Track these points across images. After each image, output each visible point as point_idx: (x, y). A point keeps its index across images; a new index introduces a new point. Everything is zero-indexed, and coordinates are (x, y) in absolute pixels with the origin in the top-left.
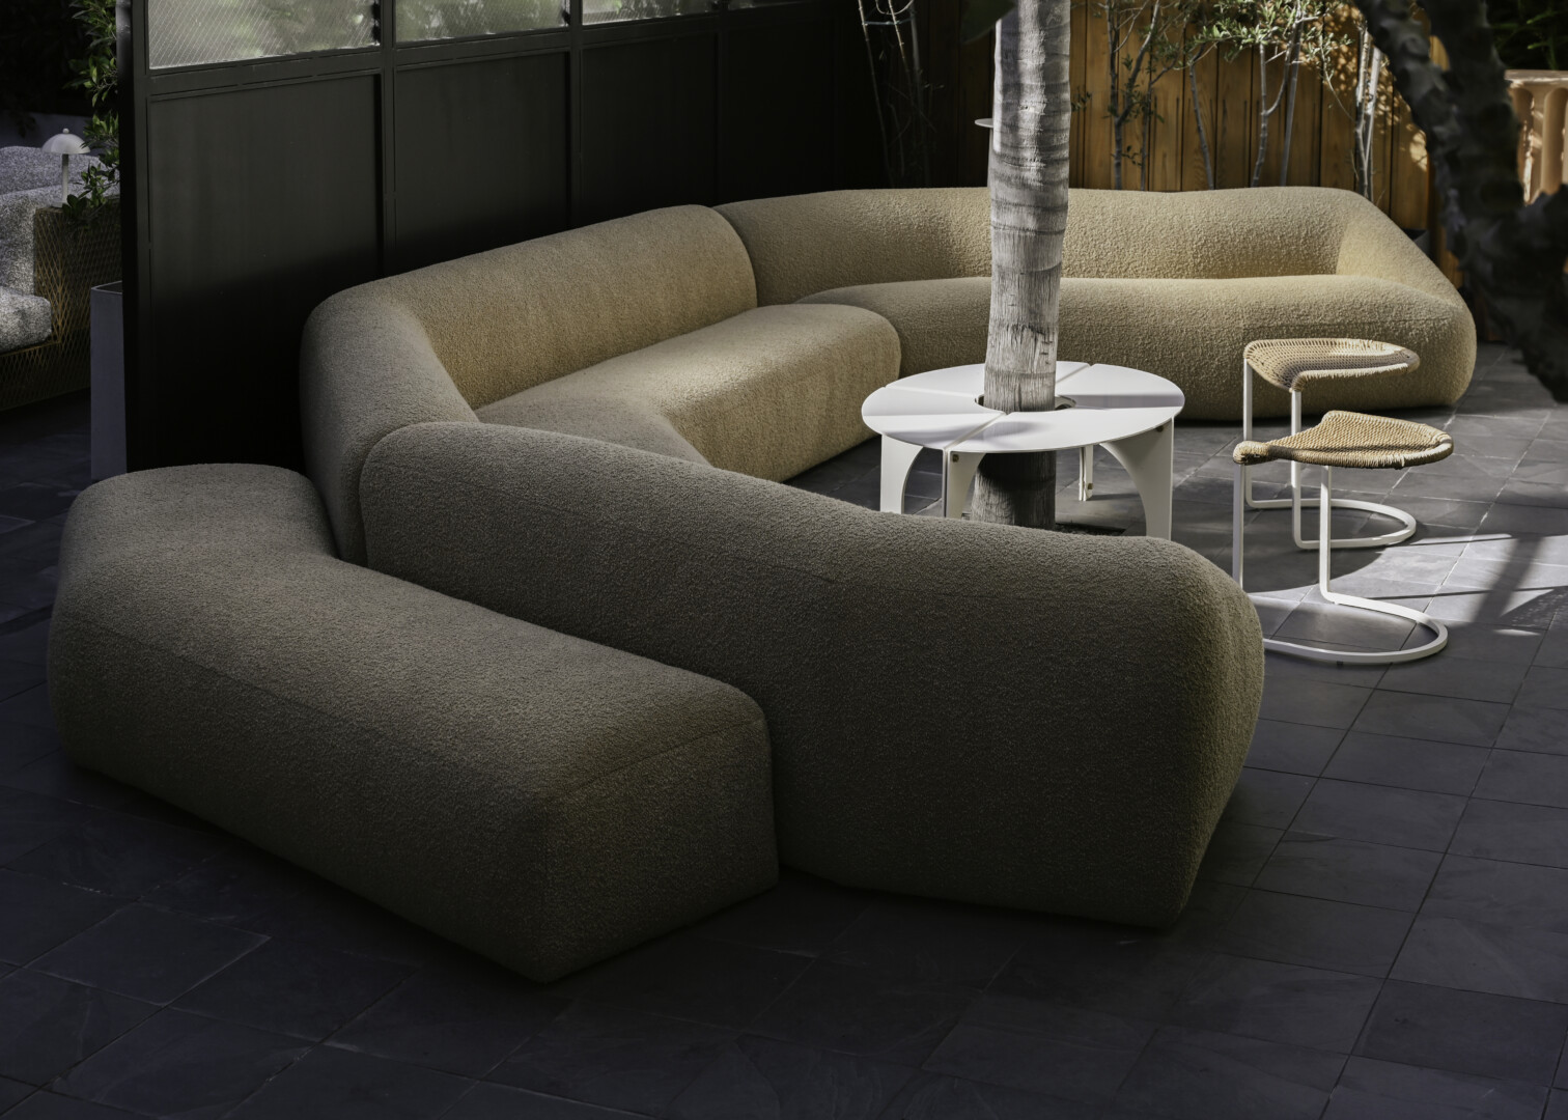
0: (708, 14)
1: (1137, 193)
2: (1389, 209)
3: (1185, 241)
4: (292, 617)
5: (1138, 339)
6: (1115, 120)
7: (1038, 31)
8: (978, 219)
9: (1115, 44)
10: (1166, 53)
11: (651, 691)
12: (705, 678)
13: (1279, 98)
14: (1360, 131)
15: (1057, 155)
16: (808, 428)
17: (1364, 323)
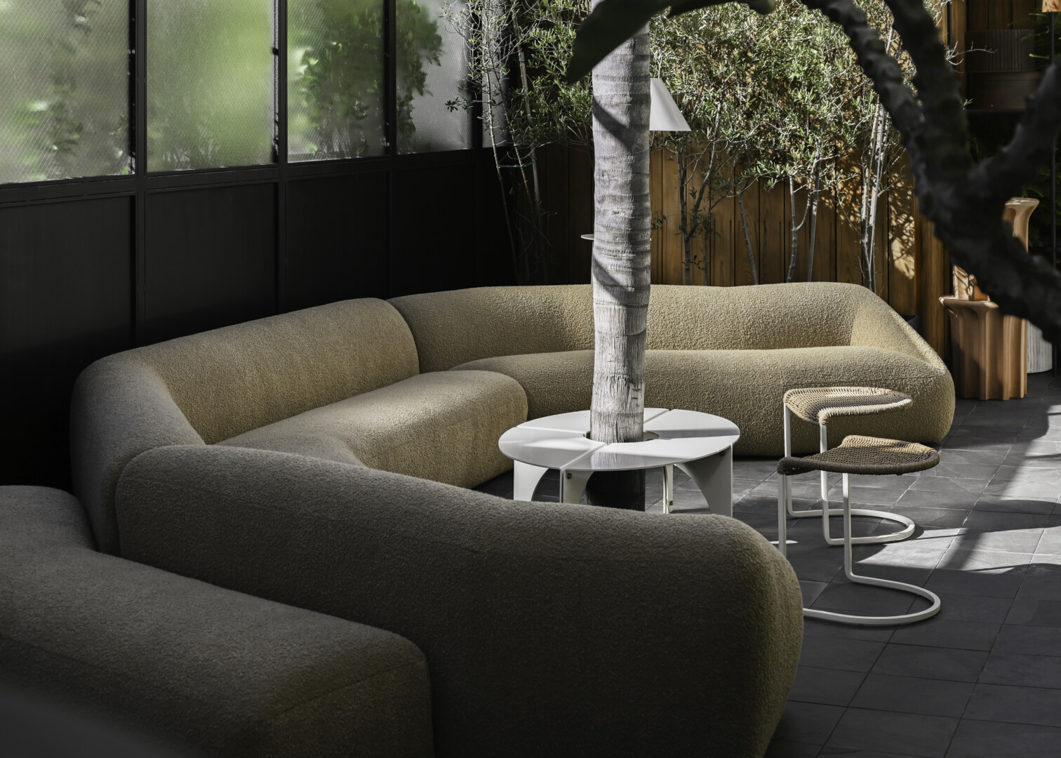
1: (702, 287)
2: (889, 299)
3: (739, 323)
4: (62, 592)
5: (704, 395)
6: (684, 236)
7: (625, 156)
8: (584, 307)
9: (683, 180)
10: (721, 185)
11: (338, 639)
12: (380, 630)
13: (804, 218)
14: (866, 240)
15: (642, 248)
16: (458, 462)
17: (872, 381)
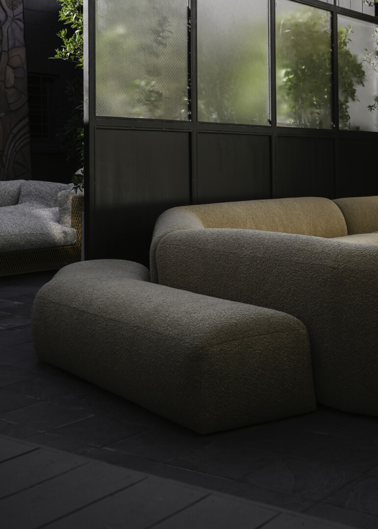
0: (331, 130)
4: (117, 291)
